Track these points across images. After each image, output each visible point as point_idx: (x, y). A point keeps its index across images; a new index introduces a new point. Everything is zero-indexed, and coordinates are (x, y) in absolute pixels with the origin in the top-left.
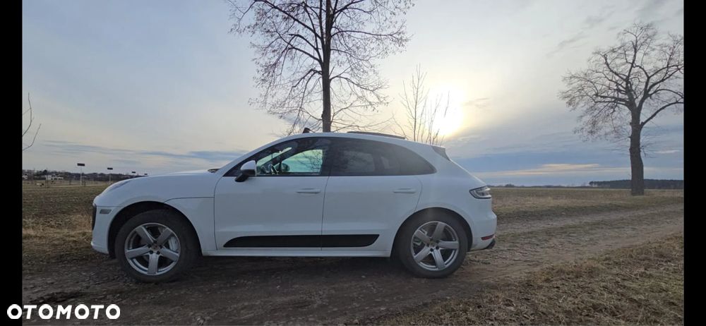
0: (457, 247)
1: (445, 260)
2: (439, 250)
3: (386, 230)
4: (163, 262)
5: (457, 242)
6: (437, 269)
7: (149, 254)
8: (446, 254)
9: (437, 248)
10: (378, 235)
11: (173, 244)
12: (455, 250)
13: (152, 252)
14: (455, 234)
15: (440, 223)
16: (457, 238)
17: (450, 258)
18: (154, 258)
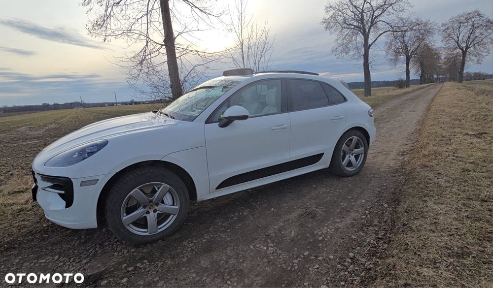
0: (363, 152)
1: (357, 161)
2: (353, 156)
3: (327, 148)
4: (162, 218)
5: (363, 148)
6: (354, 169)
7: (146, 215)
8: (357, 157)
9: (352, 155)
10: (323, 153)
11: (168, 199)
12: (362, 154)
13: (148, 213)
14: (362, 142)
15: (355, 137)
16: (363, 145)
17: (359, 159)
18: (152, 217)
